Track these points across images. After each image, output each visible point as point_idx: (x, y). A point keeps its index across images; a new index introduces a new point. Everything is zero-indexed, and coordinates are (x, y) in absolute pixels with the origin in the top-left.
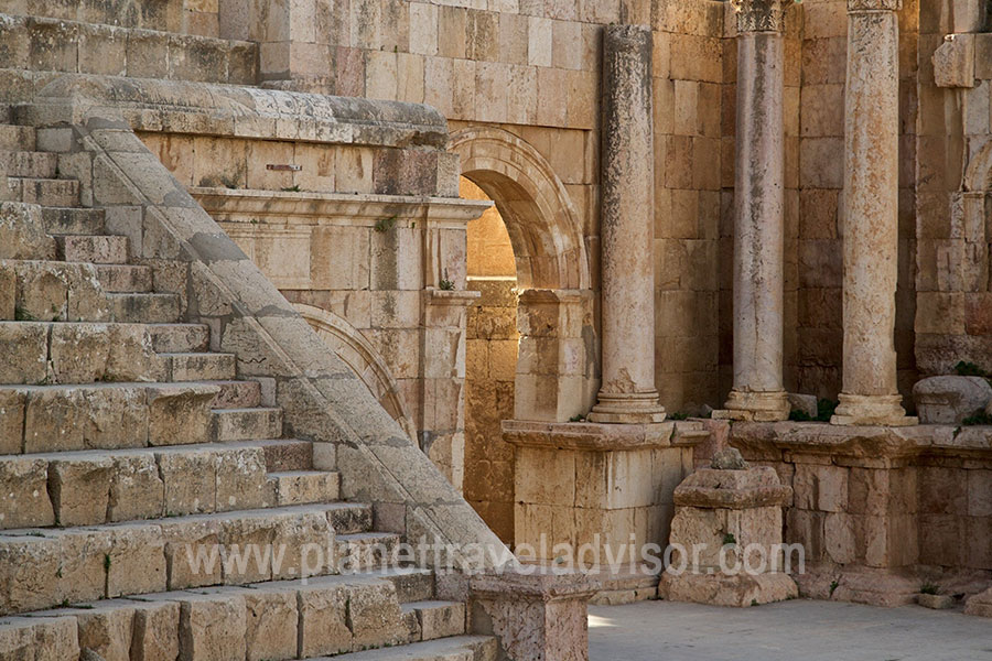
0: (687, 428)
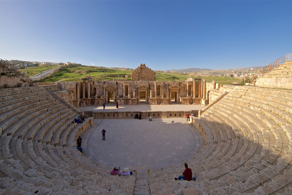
0: (81, 99)
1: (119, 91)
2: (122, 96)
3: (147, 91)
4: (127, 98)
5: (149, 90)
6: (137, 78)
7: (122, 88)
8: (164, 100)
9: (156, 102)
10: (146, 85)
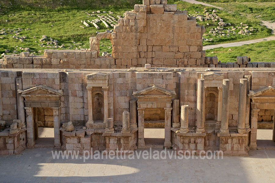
1: (71, 106)
2: (83, 123)
3: (169, 105)
4: (100, 131)
5: (176, 102)
6: (134, 48)
7: (81, 94)
8: (229, 141)
9: (201, 146)
10: (167, 85)
